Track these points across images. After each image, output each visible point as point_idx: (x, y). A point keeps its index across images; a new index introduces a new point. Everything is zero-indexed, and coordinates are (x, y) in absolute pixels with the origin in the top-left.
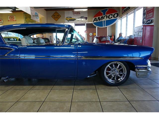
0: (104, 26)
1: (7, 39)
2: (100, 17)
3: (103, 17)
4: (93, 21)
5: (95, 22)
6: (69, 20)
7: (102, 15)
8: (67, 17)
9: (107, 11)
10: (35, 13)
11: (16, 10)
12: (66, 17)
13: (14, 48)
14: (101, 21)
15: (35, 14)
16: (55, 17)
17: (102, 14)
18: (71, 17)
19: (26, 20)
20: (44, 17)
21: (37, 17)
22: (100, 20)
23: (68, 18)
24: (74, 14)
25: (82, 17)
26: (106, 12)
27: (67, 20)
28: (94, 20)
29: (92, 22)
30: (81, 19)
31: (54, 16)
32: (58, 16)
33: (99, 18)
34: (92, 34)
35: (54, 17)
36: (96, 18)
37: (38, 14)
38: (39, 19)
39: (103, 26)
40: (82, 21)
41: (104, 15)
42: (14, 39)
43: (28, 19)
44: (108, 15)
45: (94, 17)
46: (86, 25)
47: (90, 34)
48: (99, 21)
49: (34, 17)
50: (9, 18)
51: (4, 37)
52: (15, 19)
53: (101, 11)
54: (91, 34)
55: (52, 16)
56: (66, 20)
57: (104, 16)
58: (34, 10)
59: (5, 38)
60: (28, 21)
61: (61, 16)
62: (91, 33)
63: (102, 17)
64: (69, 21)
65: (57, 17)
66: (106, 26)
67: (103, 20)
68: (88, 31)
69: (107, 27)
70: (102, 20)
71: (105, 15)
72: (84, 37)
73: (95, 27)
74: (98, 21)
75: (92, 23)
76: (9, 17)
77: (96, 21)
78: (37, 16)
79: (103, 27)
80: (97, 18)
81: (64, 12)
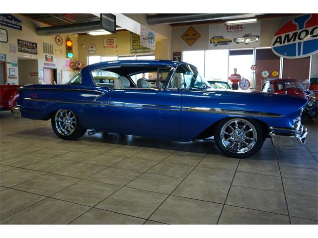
0: (299, 54)
1: (99, 80)
2: (291, 34)
3: (297, 33)
4: (274, 45)
5: (278, 45)
6: (218, 42)
7: (296, 30)
8: (213, 38)
9: (308, 20)
10: (147, 34)
11: (117, 29)
12: (210, 37)
13: (105, 91)
14: (292, 42)
15: (149, 35)
16: (188, 37)
17: (295, 26)
18: (222, 37)
19: (133, 45)
20: (165, 38)
21: (150, 40)
22: (289, 41)
23: (215, 38)
24: (229, 30)
25: (246, 36)
26: (307, 23)
27: (213, 44)
28: (276, 42)
29: (270, 46)
30: (245, 41)
31: (188, 35)
32: (195, 35)
33: (287, 36)
34: (268, 74)
35: (185, 38)
36: (280, 38)
37: (153, 33)
38: (155, 43)
39: (295, 55)
40: (246, 44)
41: (299, 29)
42: (110, 80)
43: (137, 44)
44: (310, 29)
45: (276, 35)
46: (254, 52)
47: (263, 73)
48: (286, 43)
49: (145, 41)
50: (105, 42)
51: (95, 77)
52: (115, 44)
53: (293, 20)
54: (265, 74)
55: (182, 37)
56: (211, 43)
57: (299, 31)
58: (147, 27)
59: (97, 79)
60: (136, 47)
61: (200, 36)
62: (267, 72)
63: (295, 34)
64: (216, 45)
65: (192, 37)
66: (304, 53)
67: (297, 41)
68: (259, 67)
69: (310, 57)
70: (294, 40)
71: (303, 30)
72: (248, 80)
73: (279, 58)
74: (284, 43)
75: (270, 49)
76: (106, 40)
77: (281, 43)
78: (152, 38)
79: (297, 57)
80: (283, 36)
81: (208, 27)
